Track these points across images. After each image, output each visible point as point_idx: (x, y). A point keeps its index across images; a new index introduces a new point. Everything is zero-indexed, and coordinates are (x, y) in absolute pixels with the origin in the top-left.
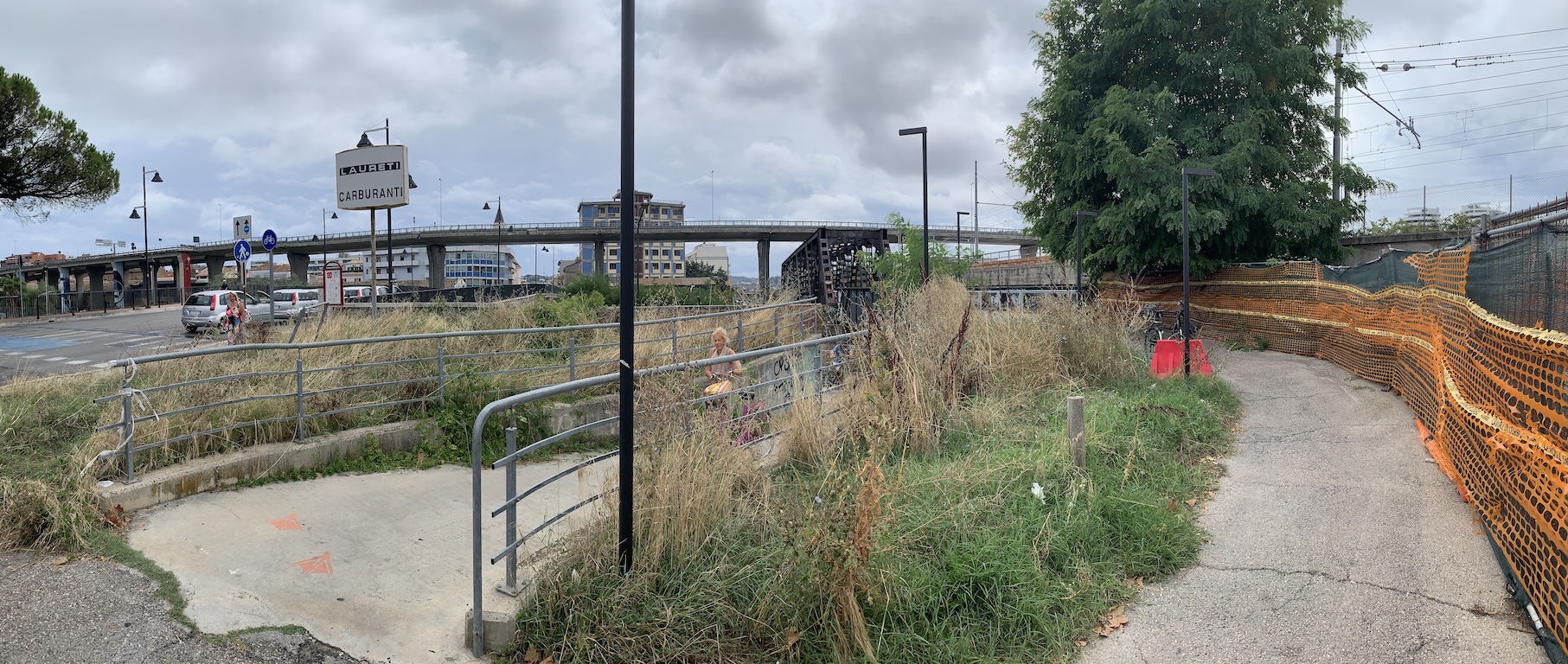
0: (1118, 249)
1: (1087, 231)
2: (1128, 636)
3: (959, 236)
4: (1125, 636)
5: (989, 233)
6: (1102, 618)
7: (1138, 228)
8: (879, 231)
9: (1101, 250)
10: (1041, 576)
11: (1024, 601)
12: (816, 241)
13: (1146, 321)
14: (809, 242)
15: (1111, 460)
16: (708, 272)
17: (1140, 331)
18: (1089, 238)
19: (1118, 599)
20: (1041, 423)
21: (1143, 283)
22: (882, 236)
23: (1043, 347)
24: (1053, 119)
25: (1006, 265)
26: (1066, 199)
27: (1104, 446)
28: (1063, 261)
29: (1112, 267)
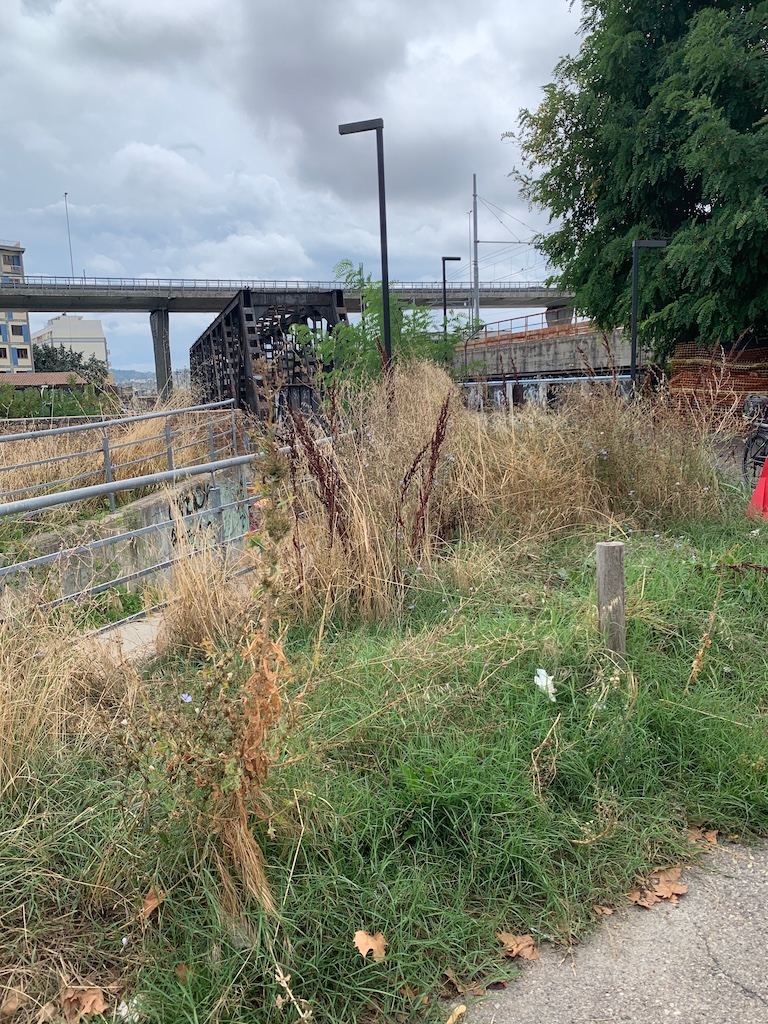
0: (701, 300)
1: (649, 276)
2: (685, 915)
3: (446, 299)
4: (681, 913)
5: (497, 291)
6: (641, 880)
7: (736, 261)
8: (330, 293)
9: (670, 306)
10: (543, 806)
11: (511, 839)
12: (236, 312)
13: (745, 423)
14: (227, 312)
15: (673, 644)
16: (73, 362)
17: (735, 440)
18: (652, 285)
19: (667, 857)
20: (557, 582)
21: (742, 360)
22: (335, 303)
23: (567, 465)
24: (596, 88)
25: (523, 341)
26: (615, 224)
27: (658, 622)
28: (610, 329)
29: (689, 333)
